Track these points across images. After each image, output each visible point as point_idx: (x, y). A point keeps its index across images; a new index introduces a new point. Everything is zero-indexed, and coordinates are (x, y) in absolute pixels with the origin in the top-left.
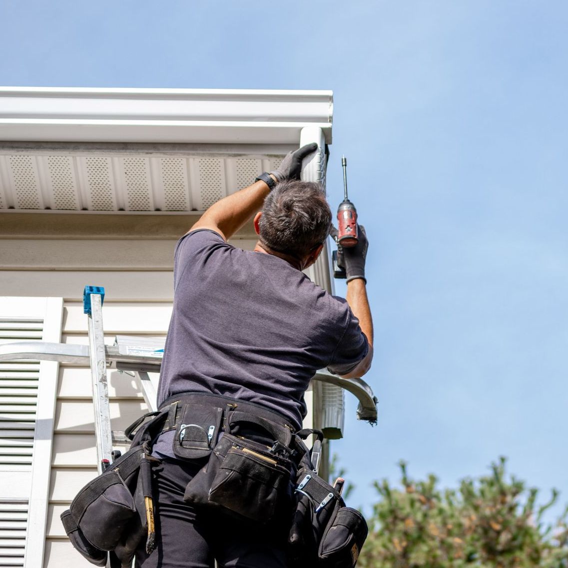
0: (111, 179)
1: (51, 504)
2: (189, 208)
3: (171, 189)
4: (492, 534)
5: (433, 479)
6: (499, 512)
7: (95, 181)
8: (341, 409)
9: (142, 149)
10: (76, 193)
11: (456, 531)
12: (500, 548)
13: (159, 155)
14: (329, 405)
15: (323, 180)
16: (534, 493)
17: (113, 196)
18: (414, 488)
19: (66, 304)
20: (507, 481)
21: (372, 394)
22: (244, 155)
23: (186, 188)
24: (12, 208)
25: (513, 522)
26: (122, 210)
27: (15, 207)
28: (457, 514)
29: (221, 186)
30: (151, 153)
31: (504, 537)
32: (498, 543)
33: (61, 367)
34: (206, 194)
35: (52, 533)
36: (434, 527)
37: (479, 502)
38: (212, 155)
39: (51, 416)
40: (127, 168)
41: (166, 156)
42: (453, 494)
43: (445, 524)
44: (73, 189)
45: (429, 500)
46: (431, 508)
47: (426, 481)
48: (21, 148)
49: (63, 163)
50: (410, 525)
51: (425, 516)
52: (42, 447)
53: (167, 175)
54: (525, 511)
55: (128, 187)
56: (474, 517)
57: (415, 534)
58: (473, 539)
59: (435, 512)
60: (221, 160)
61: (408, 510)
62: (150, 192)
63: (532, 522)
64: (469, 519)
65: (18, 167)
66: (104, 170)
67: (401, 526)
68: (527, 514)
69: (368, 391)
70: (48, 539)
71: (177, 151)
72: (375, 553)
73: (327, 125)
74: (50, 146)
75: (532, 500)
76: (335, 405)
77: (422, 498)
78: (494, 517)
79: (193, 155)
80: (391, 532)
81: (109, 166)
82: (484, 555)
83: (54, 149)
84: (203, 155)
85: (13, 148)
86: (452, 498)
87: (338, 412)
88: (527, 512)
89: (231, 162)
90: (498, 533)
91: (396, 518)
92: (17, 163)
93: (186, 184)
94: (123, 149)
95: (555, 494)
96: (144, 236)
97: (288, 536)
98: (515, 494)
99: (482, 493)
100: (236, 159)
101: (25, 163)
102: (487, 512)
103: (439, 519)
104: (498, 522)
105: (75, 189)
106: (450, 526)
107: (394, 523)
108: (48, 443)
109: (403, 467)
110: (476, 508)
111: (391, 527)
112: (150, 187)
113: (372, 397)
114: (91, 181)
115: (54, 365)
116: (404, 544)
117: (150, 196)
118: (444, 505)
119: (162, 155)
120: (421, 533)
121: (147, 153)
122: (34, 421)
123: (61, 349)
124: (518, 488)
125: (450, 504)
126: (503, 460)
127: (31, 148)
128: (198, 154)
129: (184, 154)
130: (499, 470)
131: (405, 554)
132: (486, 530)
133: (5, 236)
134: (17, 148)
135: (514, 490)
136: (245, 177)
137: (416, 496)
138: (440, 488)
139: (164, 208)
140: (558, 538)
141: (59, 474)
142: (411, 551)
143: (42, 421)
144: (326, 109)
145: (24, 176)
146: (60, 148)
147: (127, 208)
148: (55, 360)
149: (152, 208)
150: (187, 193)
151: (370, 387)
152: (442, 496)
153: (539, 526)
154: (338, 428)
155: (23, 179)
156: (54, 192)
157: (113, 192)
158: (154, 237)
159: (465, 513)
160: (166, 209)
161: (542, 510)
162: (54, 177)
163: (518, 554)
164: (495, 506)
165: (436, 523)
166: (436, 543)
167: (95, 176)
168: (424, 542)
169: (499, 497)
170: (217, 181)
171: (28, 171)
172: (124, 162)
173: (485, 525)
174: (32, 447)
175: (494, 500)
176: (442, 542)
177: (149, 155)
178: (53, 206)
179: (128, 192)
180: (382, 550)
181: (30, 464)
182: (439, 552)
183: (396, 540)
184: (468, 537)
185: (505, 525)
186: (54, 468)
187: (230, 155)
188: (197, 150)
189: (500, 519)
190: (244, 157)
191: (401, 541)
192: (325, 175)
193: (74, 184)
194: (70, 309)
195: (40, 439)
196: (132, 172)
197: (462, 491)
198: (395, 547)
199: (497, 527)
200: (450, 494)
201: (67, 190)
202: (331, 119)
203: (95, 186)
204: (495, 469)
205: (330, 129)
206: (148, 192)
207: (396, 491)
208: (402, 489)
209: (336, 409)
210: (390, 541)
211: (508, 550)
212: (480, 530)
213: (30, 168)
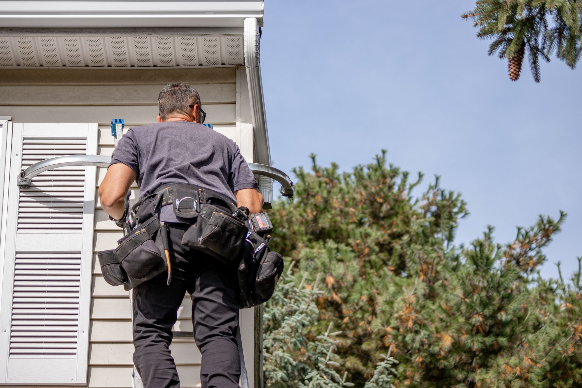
0: (126, 49)
1: (94, 253)
2: (174, 64)
3: (163, 54)
4: (376, 205)
5: (335, 166)
6: (381, 190)
7: (116, 50)
8: (271, 190)
9: (145, 32)
10: (104, 57)
11: (351, 203)
12: (382, 215)
13: (156, 35)
14: (263, 188)
15: (258, 51)
16: (406, 175)
17: (128, 58)
18: (321, 172)
19: (100, 127)
20: (387, 167)
21: (290, 180)
22: (209, 34)
23: (173, 53)
24: (64, 66)
25: (391, 197)
26: (132, 66)
27: (67, 65)
28: (351, 191)
29: (194, 52)
30: (151, 34)
31: (385, 208)
32: (380, 212)
33: (98, 168)
34: (185, 57)
35: (96, 272)
36: (336, 202)
37: (368, 182)
38: (189, 35)
39: (93, 199)
40: (136, 43)
41: (160, 36)
42: (349, 176)
43: (343, 198)
44: (103, 55)
45: (332, 181)
46: (333, 187)
47: (330, 167)
48: (71, 32)
49: (96, 40)
50: (319, 200)
51: (329, 192)
52: (88, 218)
53: (161, 46)
54: (399, 189)
55: (136, 54)
56: (364, 193)
57: (322, 206)
58: (363, 208)
59: (336, 190)
60: (195, 38)
61: (317, 189)
62: (150, 56)
63: (405, 195)
64: (360, 195)
65: (69, 43)
66: (121, 44)
67: (312, 200)
68: (401, 190)
69: (287, 179)
70: (94, 276)
71: (167, 33)
72: (294, 219)
73: (261, 16)
74: (88, 30)
75: (404, 181)
76: (267, 188)
77: (327, 180)
78: (378, 193)
79: (177, 35)
80: (306, 205)
81: (125, 41)
82: (371, 220)
83: (91, 32)
84: (184, 35)
85: (66, 32)
86: (348, 179)
87: (269, 193)
88: (402, 189)
89: (201, 39)
90: (381, 204)
91: (308, 194)
92: (68, 41)
93: (173, 51)
94: (134, 32)
95: (421, 176)
96: (147, 83)
97: (238, 265)
98: (392, 177)
99: (369, 176)
100: (203, 37)
101: (73, 41)
102: (373, 190)
103: (339, 196)
104: (381, 197)
105: (104, 55)
106: (347, 200)
107: (307, 199)
108: (92, 215)
109: (313, 158)
110: (365, 187)
111: (305, 201)
112: (150, 53)
113: (290, 182)
114: (114, 50)
115: (94, 168)
116: (315, 213)
117: (151, 58)
118: (343, 185)
119: (158, 35)
120: (326, 206)
121: (148, 34)
122: (83, 202)
123: (98, 159)
124: (395, 173)
125: (347, 184)
126: (384, 152)
127: (77, 32)
128: (180, 35)
129: (172, 34)
130: (381, 161)
131: (315, 220)
132: (372, 203)
133: (61, 84)
134: (68, 32)
135: (392, 174)
136: (210, 46)
137: (323, 179)
138: (339, 172)
139: (159, 65)
140: (423, 208)
141: (99, 235)
142: (320, 218)
143: (87, 202)
144: (259, 6)
145: (72, 48)
146: (95, 32)
147: (136, 65)
148: (94, 165)
149: (152, 65)
150: (173, 56)
151: (288, 177)
152: (341, 178)
153: (410, 198)
154: (270, 202)
155: (71, 49)
156: (91, 57)
157: (127, 56)
158: (153, 83)
159: (358, 190)
160: (160, 65)
161: (411, 187)
162: (91, 48)
163: (394, 219)
164: (378, 185)
165: (337, 199)
166: (338, 212)
167: (116, 47)
168: (329, 211)
169: (381, 180)
170: (192, 49)
171: (74, 45)
172: (134, 39)
173: (372, 199)
174: (82, 218)
175: (378, 181)
176: (341, 211)
177: (150, 35)
178: (90, 65)
179: (137, 56)
180: (299, 217)
181: (81, 229)
182: (339, 219)
183: (309, 210)
184: (360, 207)
185: (386, 199)
186: (95, 231)
187: (200, 35)
188: (179, 32)
189: (382, 194)
190: (209, 36)
191: (312, 211)
192: (259, 47)
193: (103, 52)
194: (103, 130)
195: (87, 213)
196: (139, 45)
197: (355, 174)
198: (308, 216)
199: (380, 200)
200: (347, 176)
201: (99, 55)
202: (262, 12)
203: (116, 53)
204: (378, 160)
205: (262, 19)
206: (149, 56)
207: (308, 174)
208: (313, 173)
209: (268, 191)
210: (305, 211)
211: (388, 216)
212: (368, 202)
213: (76, 43)
